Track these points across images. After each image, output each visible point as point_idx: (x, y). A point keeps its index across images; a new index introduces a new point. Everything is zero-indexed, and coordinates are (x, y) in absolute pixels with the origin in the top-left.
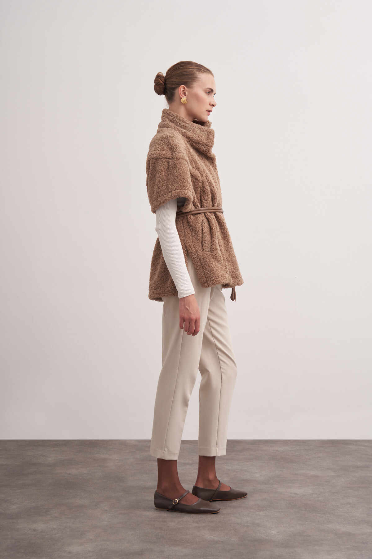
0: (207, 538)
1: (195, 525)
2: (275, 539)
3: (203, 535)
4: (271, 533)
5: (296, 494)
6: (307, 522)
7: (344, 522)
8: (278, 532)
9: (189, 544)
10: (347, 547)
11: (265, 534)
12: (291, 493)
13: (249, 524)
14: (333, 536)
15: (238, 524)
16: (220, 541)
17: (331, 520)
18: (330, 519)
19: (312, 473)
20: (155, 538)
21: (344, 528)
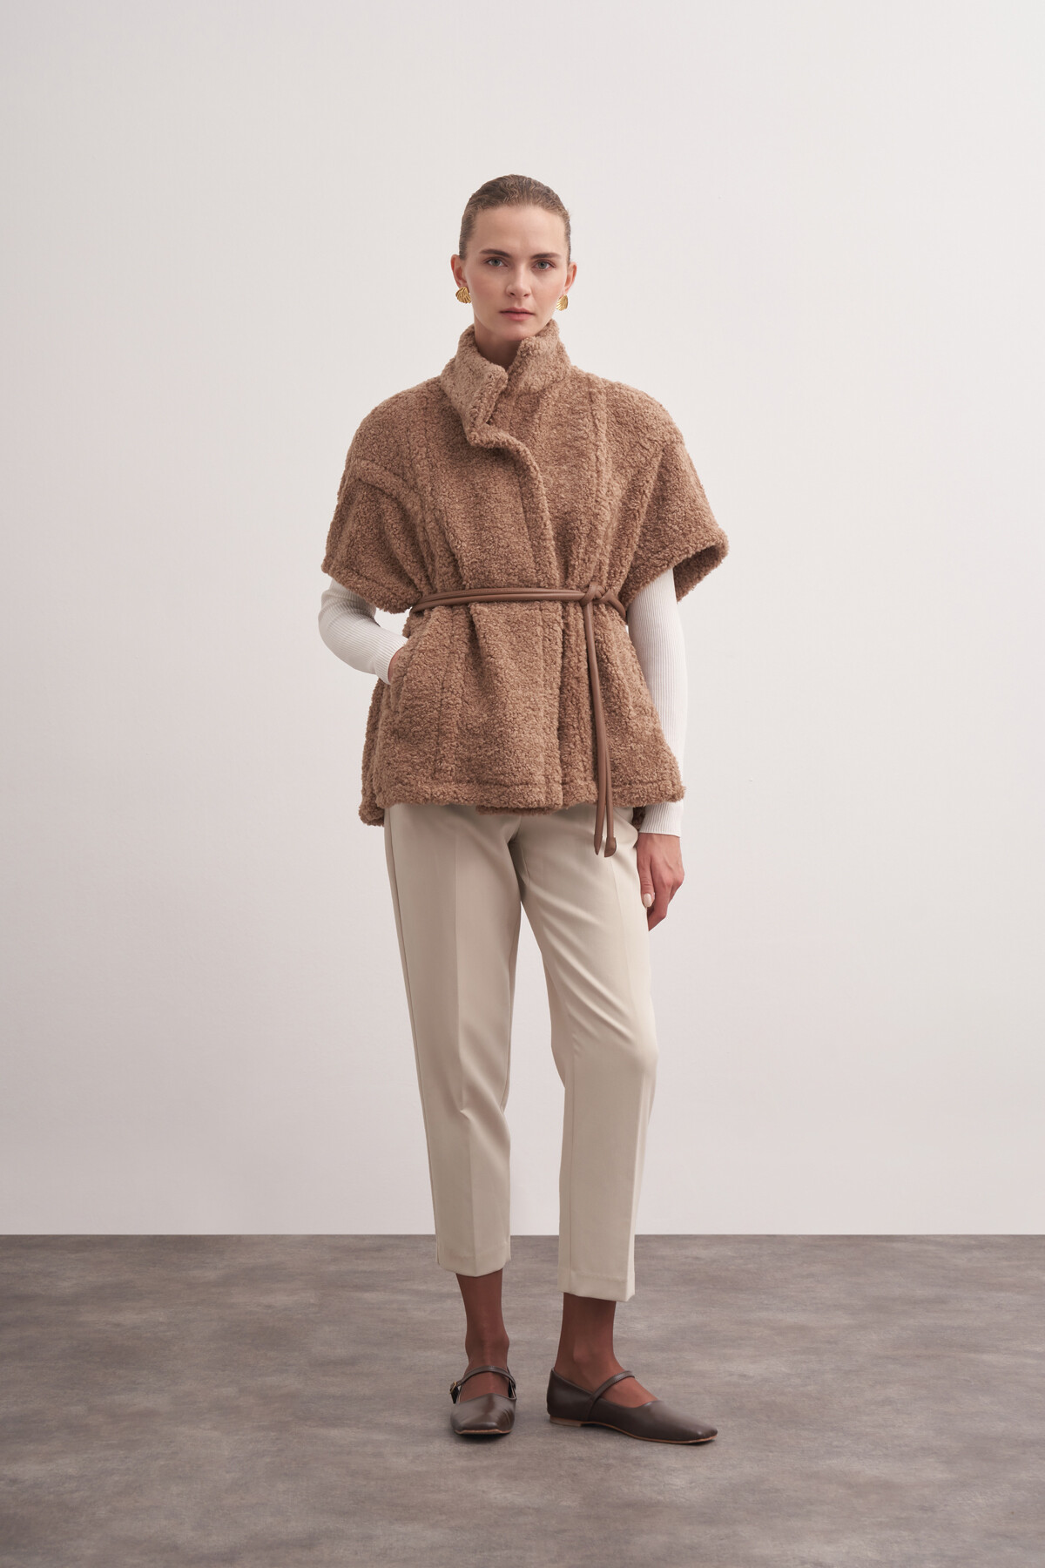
0: (495, 1498)
1: (461, 1463)
2: (683, 1500)
3: (483, 1492)
4: (672, 1485)
5: (745, 1376)
6: (771, 1454)
7: (874, 1453)
8: (691, 1483)
9: (444, 1517)
10: (879, 1519)
11: (656, 1488)
12: (731, 1374)
13: (611, 1461)
14: (841, 1491)
15: (581, 1459)
16: (529, 1508)
17: (837, 1447)
18: (835, 1443)
19: (790, 1318)
20: (352, 1502)
21: (871, 1469)
